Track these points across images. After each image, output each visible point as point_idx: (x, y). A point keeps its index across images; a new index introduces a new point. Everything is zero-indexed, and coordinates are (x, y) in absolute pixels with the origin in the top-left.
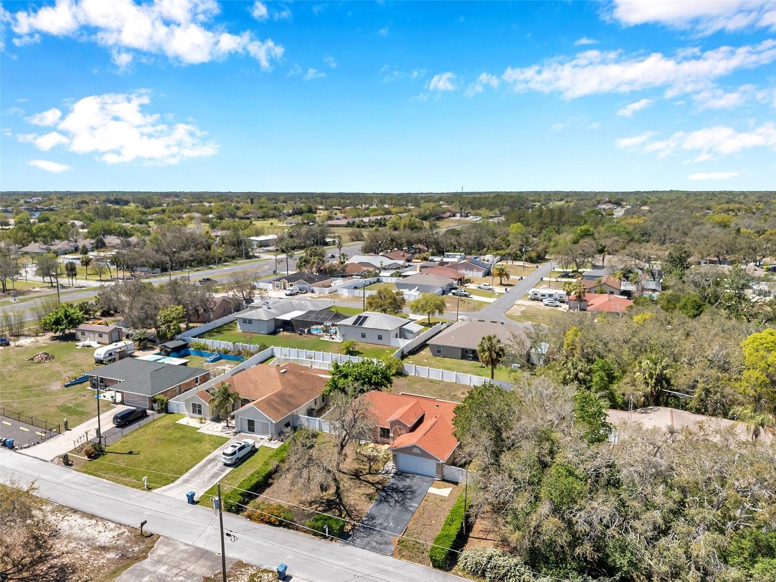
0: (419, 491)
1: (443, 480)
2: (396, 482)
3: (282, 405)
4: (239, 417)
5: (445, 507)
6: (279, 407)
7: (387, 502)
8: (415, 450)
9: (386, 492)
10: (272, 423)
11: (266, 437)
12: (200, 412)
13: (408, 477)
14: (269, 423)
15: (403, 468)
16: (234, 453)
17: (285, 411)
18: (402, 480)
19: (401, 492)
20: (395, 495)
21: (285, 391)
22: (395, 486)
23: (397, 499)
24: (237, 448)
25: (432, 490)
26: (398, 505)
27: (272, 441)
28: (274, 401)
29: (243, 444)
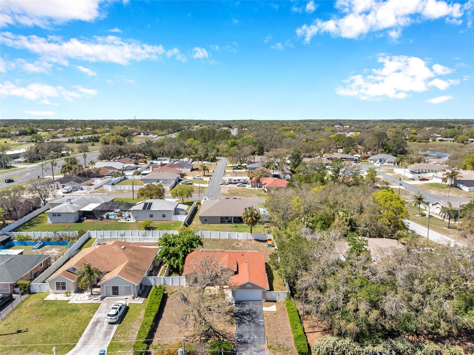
0: (258, 312)
1: (267, 301)
2: (240, 309)
3: (135, 272)
4: (105, 286)
5: (279, 318)
6: (134, 273)
7: (243, 323)
8: (248, 286)
9: (239, 317)
10: (134, 285)
11: (130, 297)
12: (64, 288)
13: (245, 304)
14: (132, 286)
15: (240, 298)
16: (117, 313)
17: (139, 276)
18: (243, 306)
19: (248, 314)
20: (245, 317)
21: (132, 261)
22: (241, 312)
23: (248, 319)
24: (118, 309)
25: (265, 309)
26: (251, 323)
27: (135, 299)
28: (129, 269)
29: (120, 305)
